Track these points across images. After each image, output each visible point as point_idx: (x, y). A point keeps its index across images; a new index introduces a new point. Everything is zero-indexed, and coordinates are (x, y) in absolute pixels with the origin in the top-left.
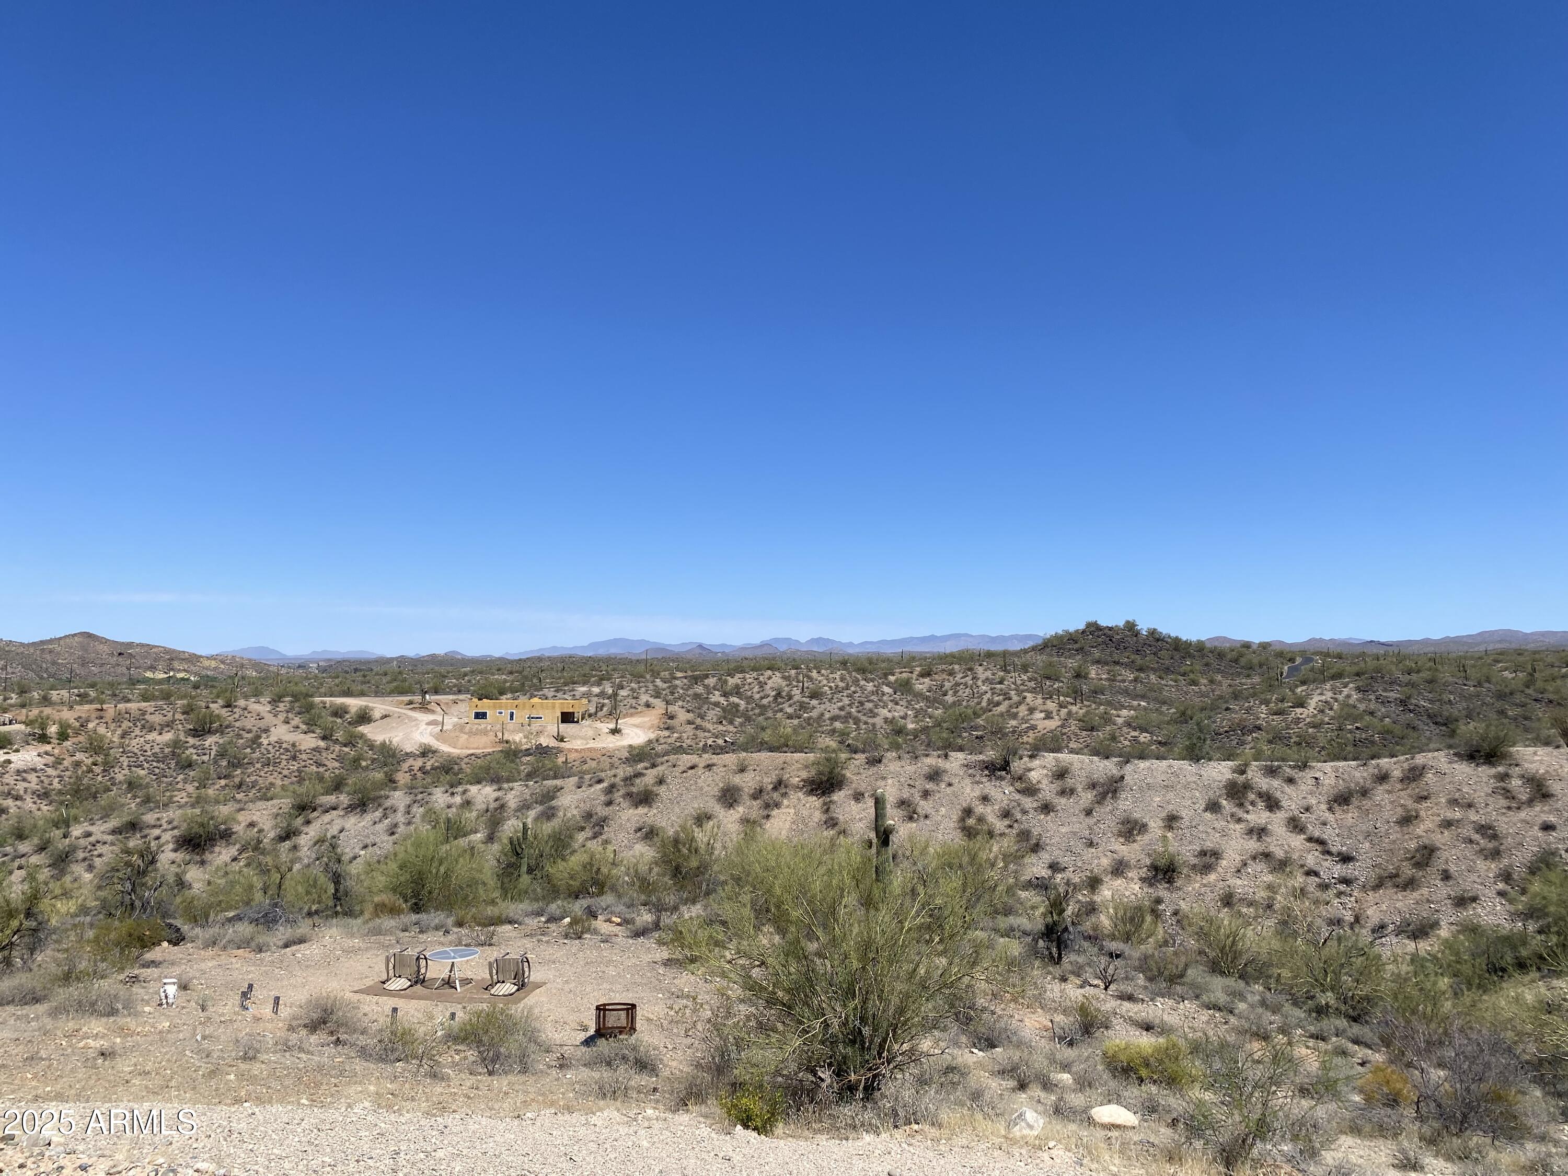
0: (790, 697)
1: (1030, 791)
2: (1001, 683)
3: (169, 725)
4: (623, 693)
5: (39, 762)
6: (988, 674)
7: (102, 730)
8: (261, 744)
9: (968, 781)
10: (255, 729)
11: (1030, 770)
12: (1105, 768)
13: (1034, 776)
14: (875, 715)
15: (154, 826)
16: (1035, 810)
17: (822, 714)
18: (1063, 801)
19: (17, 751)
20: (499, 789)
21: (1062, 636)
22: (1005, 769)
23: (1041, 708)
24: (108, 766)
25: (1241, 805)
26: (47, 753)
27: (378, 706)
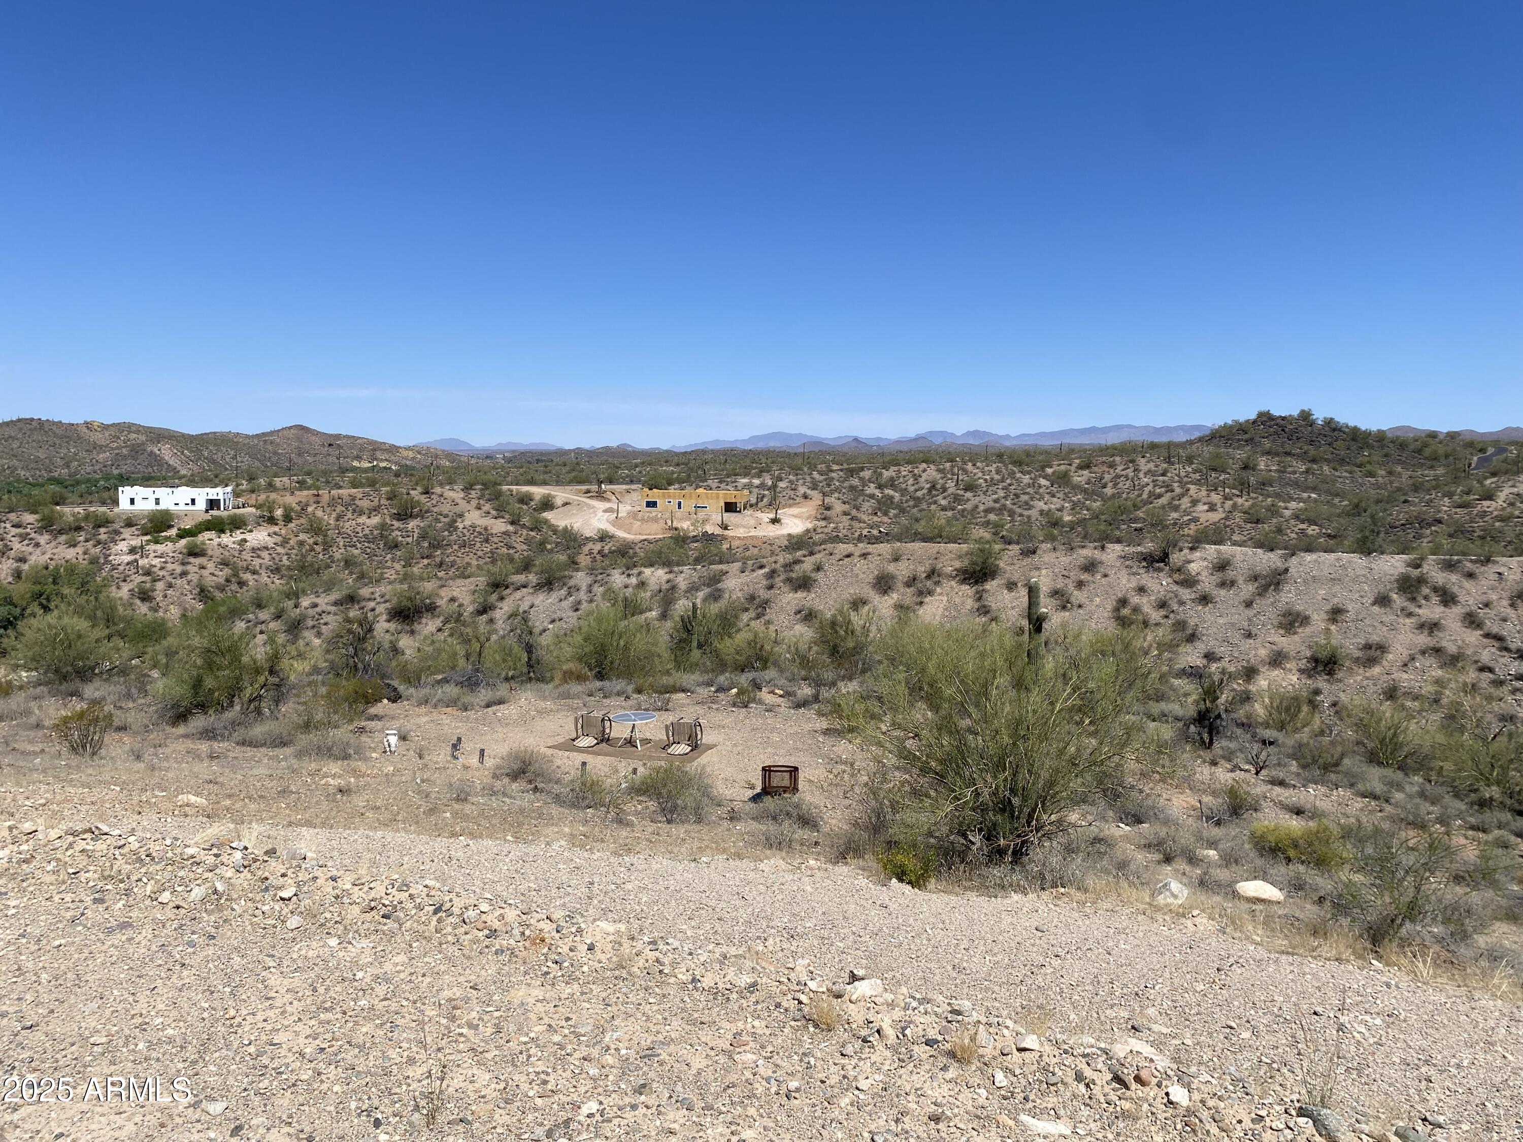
0: (944, 490)
1: (1189, 582)
2: (1163, 475)
3: (376, 509)
4: (782, 485)
5: (270, 542)
6: (1151, 466)
7: (319, 513)
8: (456, 528)
9: (1124, 572)
10: (451, 514)
11: (1190, 562)
12: (1268, 560)
13: (1193, 568)
14: (1030, 508)
15: (369, 599)
16: (1193, 600)
17: (977, 507)
18: (1223, 592)
19: (251, 531)
20: (671, 572)
21: (1231, 427)
22: (1163, 561)
23: (1205, 500)
24: (327, 546)
25: (1413, 599)
26: (275, 533)
27: (560, 495)
